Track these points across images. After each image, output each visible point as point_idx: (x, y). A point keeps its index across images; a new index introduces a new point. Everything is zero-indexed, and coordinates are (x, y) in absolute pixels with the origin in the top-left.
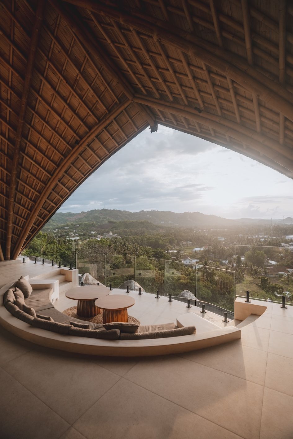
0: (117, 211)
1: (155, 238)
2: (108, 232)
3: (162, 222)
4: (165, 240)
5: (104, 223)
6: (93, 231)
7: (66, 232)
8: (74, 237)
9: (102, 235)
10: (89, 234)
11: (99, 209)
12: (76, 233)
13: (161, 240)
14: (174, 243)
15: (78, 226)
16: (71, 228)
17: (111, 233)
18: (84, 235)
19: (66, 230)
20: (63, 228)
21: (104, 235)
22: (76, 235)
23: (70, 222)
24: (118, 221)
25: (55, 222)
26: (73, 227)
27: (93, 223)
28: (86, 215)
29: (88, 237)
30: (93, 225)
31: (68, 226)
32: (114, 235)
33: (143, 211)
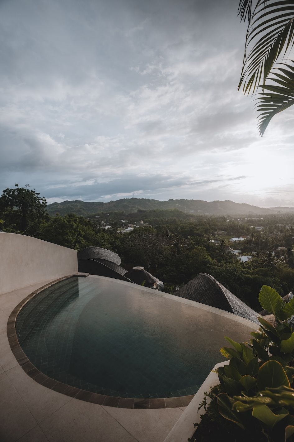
0: (145, 199)
1: (190, 228)
2: (139, 221)
3: (191, 211)
4: (200, 229)
5: (133, 212)
6: (124, 220)
7: (97, 221)
8: (106, 226)
9: (133, 224)
10: (120, 223)
11: (128, 198)
12: (108, 222)
13: (196, 229)
14: (209, 233)
15: (108, 214)
16: (102, 217)
17: (142, 222)
18: (116, 223)
19: (98, 219)
20: (94, 217)
21: (135, 224)
22: (108, 224)
23: (100, 211)
24: (148, 210)
25: (86, 211)
26: (103, 216)
27: (123, 212)
28: (116, 204)
29: (120, 226)
30: (122, 214)
31: (98, 215)
32: (145, 224)
33: (172, 200)
